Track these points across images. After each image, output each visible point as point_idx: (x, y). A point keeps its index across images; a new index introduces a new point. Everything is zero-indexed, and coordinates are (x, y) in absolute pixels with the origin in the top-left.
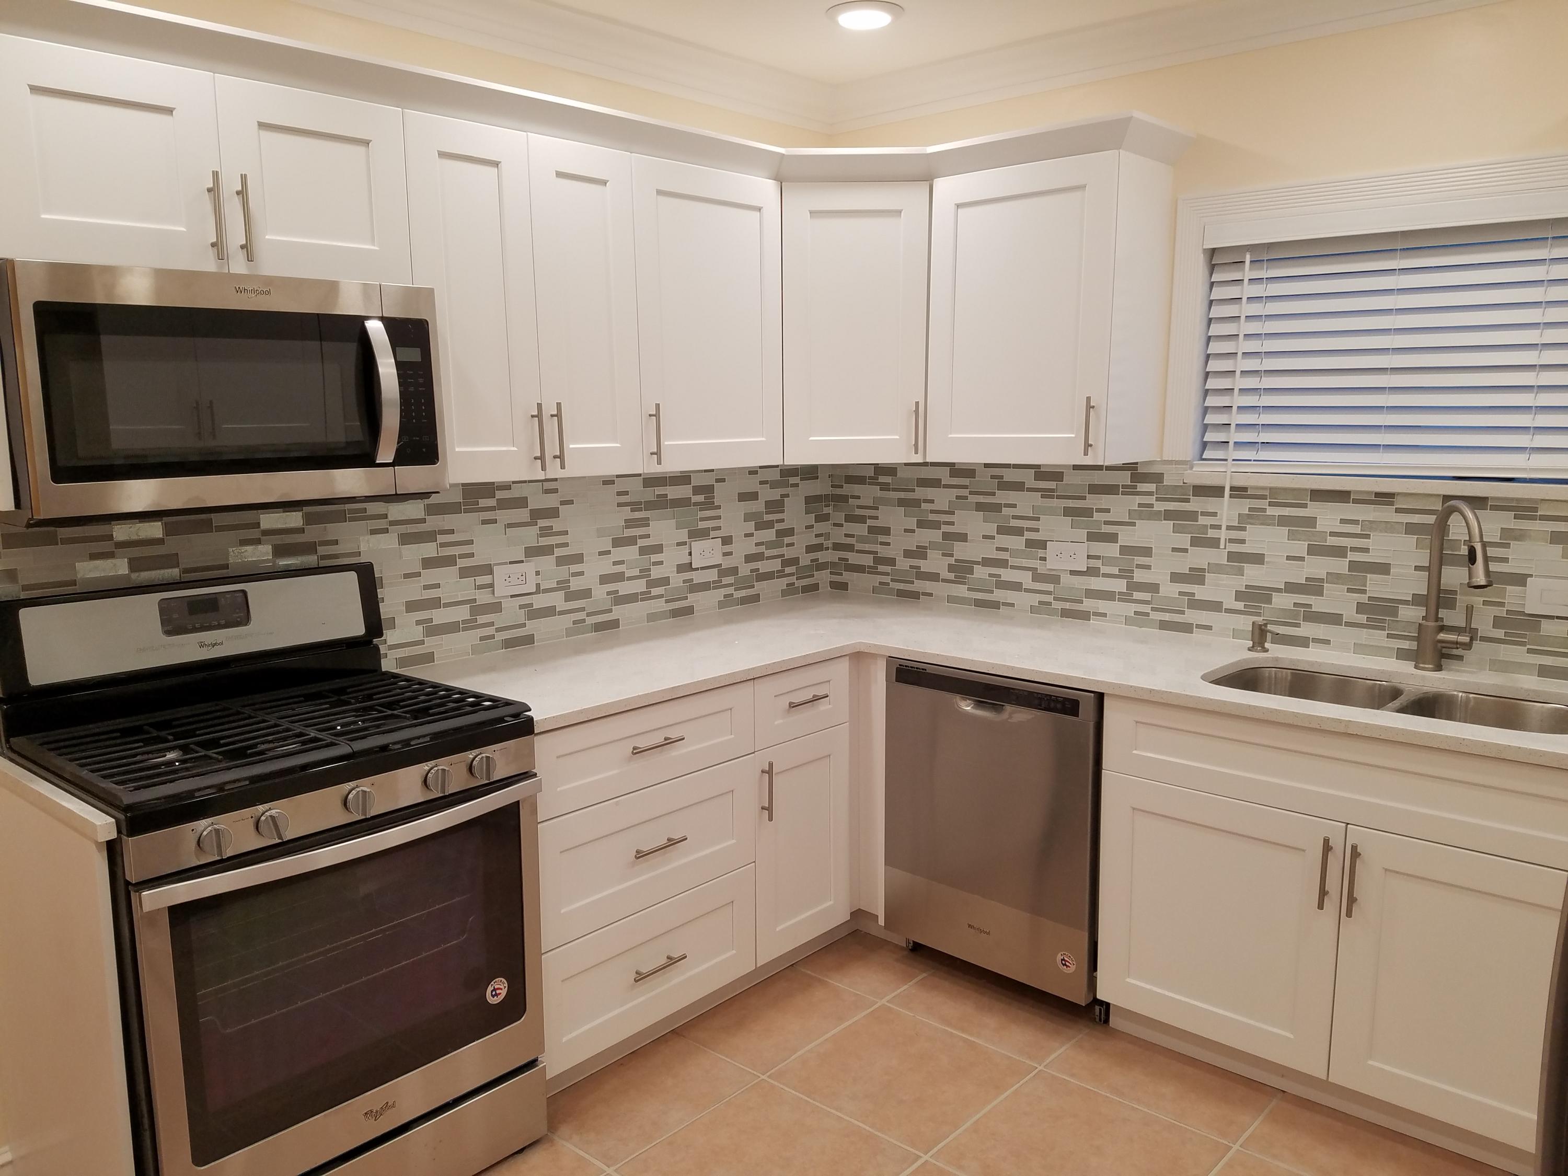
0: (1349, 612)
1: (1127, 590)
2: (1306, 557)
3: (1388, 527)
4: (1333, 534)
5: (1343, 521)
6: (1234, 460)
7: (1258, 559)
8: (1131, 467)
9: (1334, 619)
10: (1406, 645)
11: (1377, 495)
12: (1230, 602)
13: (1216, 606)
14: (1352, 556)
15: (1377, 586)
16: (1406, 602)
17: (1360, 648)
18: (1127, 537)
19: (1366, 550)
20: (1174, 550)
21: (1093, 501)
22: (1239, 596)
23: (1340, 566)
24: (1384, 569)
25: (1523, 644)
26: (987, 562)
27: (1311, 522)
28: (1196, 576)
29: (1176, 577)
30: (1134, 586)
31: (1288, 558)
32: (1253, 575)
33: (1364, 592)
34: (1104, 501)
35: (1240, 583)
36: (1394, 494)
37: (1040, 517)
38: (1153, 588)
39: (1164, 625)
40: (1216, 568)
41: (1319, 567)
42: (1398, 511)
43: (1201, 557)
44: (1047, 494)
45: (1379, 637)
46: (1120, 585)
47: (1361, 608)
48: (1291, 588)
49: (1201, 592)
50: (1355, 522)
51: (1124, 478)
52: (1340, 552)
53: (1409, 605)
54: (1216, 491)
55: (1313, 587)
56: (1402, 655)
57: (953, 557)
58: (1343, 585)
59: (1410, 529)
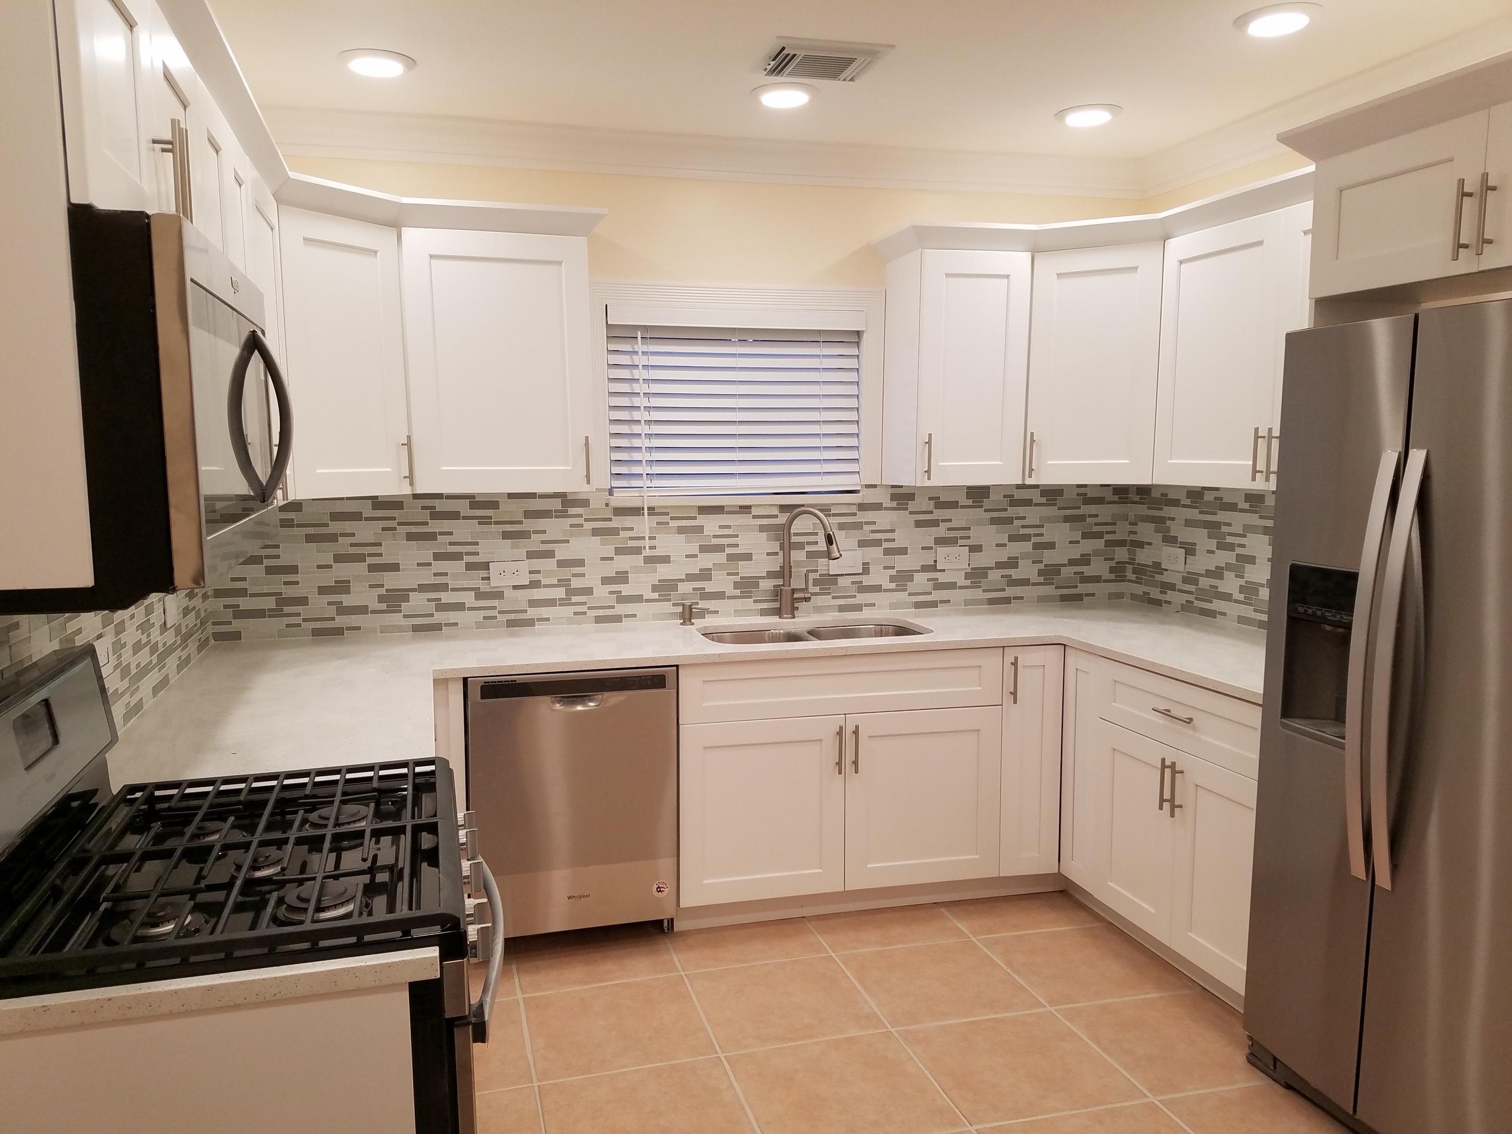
0: (730, 590)
1: (566, 596)
2: (699, 554)
3: (749, 528)
4: (715, 536)
5: (721, 527)
6: (647, 487)
7: (666, 559)
8: (562, 496)
9: (720, 596)
10: (765, 606)
11: (741, 507)
12: (649, 594)
13: (638, 599)
14: (728, 551)
15: (746, 569)
16: (763, 578)
17: (738, 613)
18: (562, 553)
19: (737, 545)
20: (602, 559)
21: (529, 525)
22: (655, 588)
23: (721, 558)
24: (748, 557)
25: (829, 594)
26: (422, 588)
27: (700, 529)
28: (622, 577)
29: (605, 581)
30: (571, 592)
31: (687, 556)
32: (664, 572)
33: (737, 574)
34: (541, 524)
35: (654, 579)
36: (751, 506)
37: (478, 542)
38: (589, 591)
39: (599, 620)
40: (637, 569)
41: (707, 561)
42: (755, 517)
43: (624, 563)
44: (485, 521)
45: (749, 603)
46: (560, 593)
47: (736, 585)
48: (690, 578)
49: (626, 590)
50: (729, 527)
51: (556, 504)
52: (720, 548)
53: (765, 579)
54: (636, 511)
55: (705, 575)
56: (764, 613)
57: (384, 587)
58: (723, 571)
59: (762, 528)
